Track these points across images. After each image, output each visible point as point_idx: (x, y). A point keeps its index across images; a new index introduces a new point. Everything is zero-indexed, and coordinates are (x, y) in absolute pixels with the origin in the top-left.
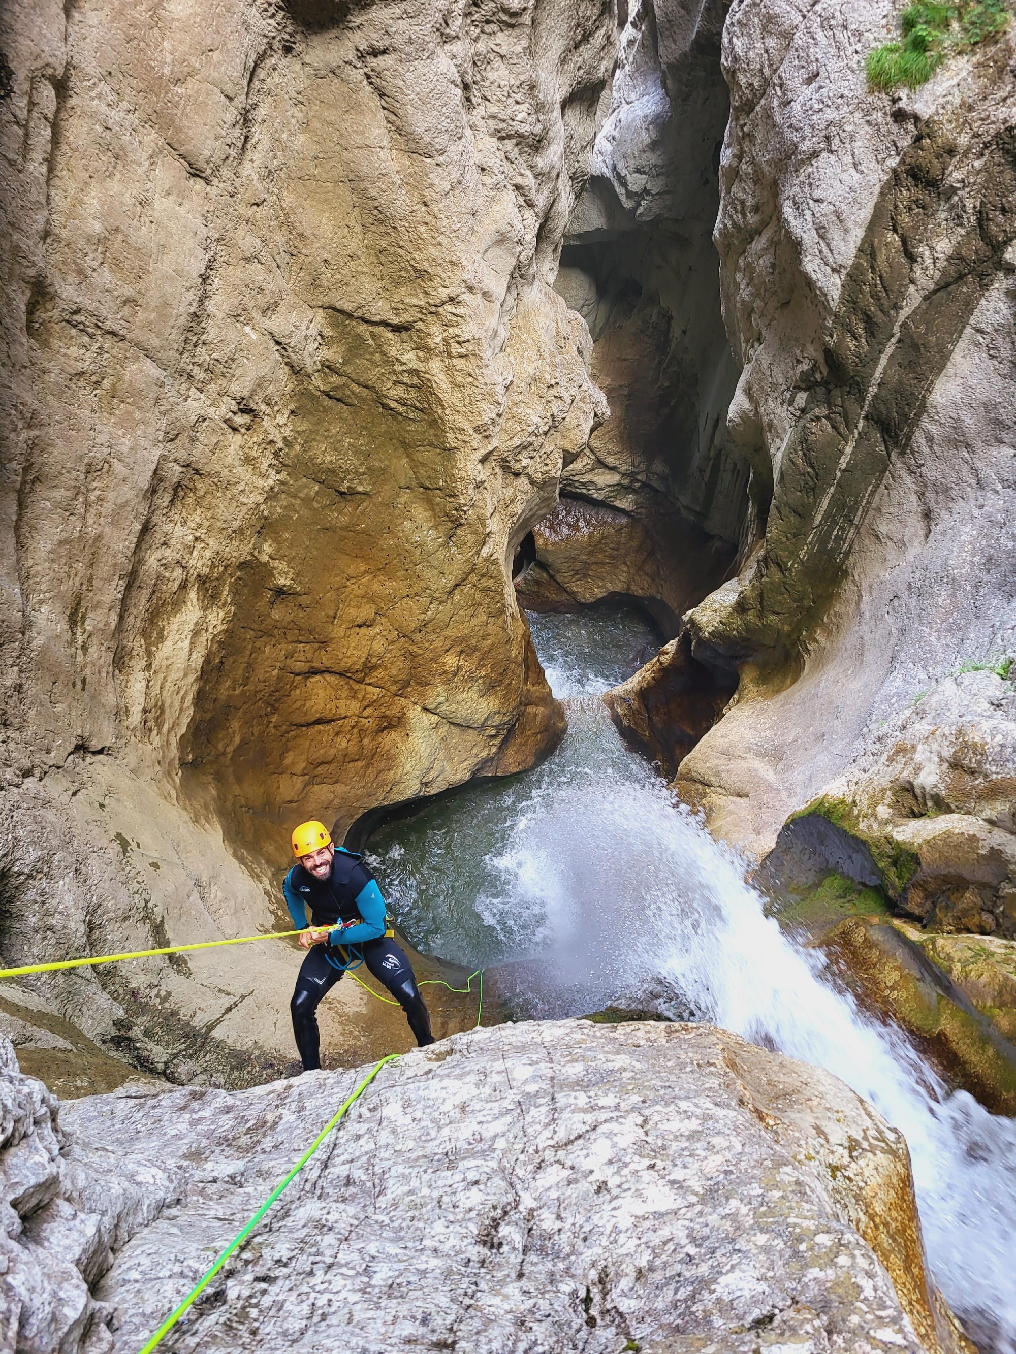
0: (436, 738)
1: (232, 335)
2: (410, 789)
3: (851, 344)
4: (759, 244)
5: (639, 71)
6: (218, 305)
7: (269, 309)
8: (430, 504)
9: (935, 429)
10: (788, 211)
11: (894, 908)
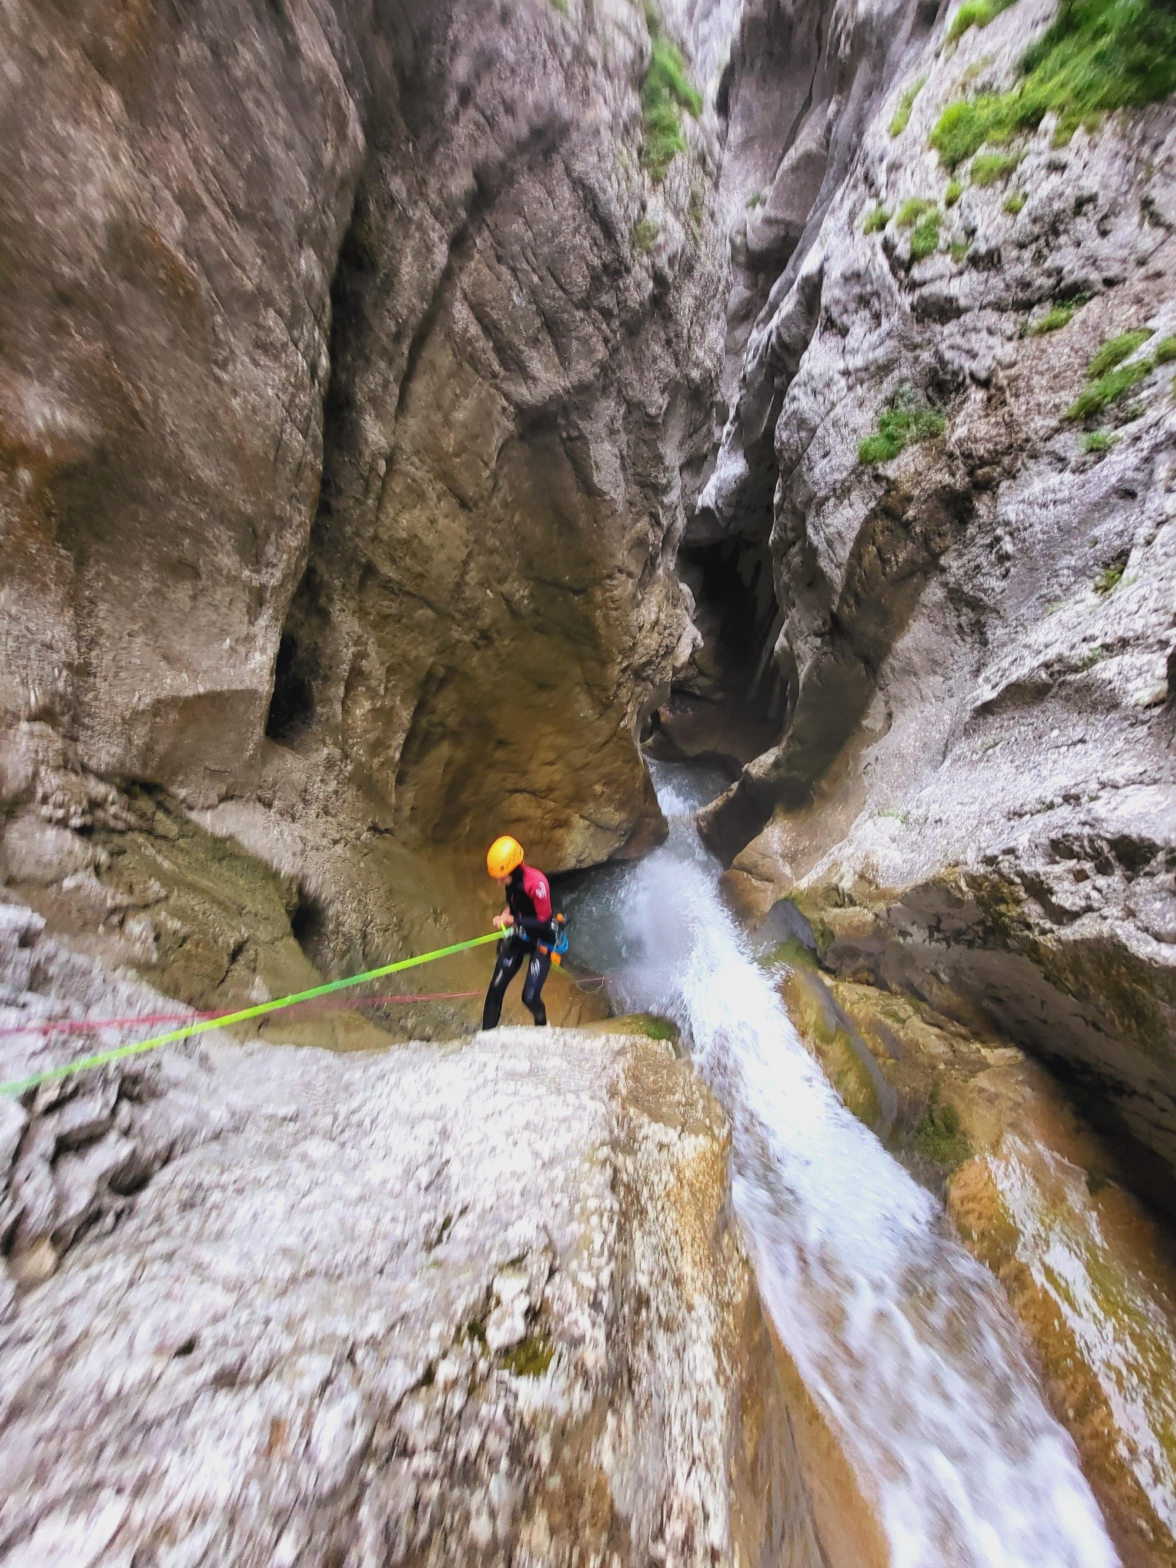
0: (588, 834)
1: (479, 595)
2: (570, 863)
3: (846, 610)
4: (794, 550)
5: (733, 449)
6: (473, 576)
7: (502, 580)
8: (590, 694)
9: (896, 664)
10: (810, 531)
11: (820, 964)
